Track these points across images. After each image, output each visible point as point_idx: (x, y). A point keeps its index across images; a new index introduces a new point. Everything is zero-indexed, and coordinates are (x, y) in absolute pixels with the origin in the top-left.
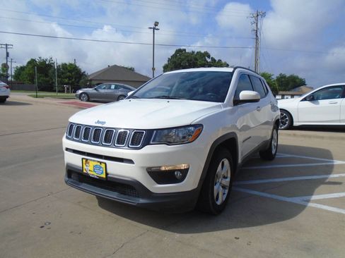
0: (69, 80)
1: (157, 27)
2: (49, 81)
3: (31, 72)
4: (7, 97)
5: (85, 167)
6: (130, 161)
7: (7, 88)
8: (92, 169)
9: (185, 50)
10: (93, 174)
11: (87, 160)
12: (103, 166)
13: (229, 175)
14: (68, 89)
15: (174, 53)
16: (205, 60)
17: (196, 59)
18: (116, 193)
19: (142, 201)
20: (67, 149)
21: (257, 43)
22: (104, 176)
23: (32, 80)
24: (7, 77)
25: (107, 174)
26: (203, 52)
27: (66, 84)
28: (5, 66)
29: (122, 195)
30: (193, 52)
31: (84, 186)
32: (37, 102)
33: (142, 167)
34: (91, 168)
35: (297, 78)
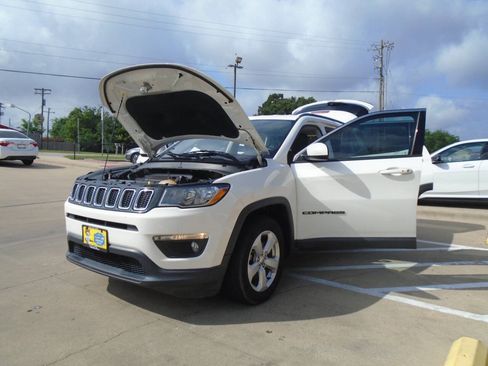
0: (124, 136)
1: (239, 65)
2: (96, 139)
3: (73, 126)
4: (34, 157)
5: (85, 236)
6: (134, 228)
7: (35, 145)
8: (92, 239)
9: (282, 96)
10: (94, 245)
11: (87, 227)
12: (104, 233)
13: (278, 254)
14: (120, 149)
18: (120, 270)
19: (148, 279)
20: (69, 215)
21: (381, 85)
22: (105, 247)
23: (74, 137)
24: (41, 132)
25: (108, 245)
27: (118, 142)
28: (40, 118)
29: (127, 273)
30: (293, 98)
31: (86, 261)
32: (73, 165)
33: (148, 236)
34: (92, 237)
35: (447, 135)
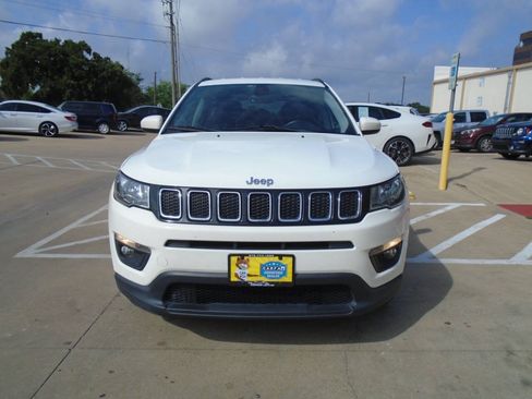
8: (258, 272)
9: (40, 35)
10: (260, 280)
11: (243, 256)
12: (287, 260)
15: (18, 39)
16: (83, 57)
17: (66, 55)
21: (172, 34)
22: (288, 278)
26: (76, 41)
30: (57, 41)
